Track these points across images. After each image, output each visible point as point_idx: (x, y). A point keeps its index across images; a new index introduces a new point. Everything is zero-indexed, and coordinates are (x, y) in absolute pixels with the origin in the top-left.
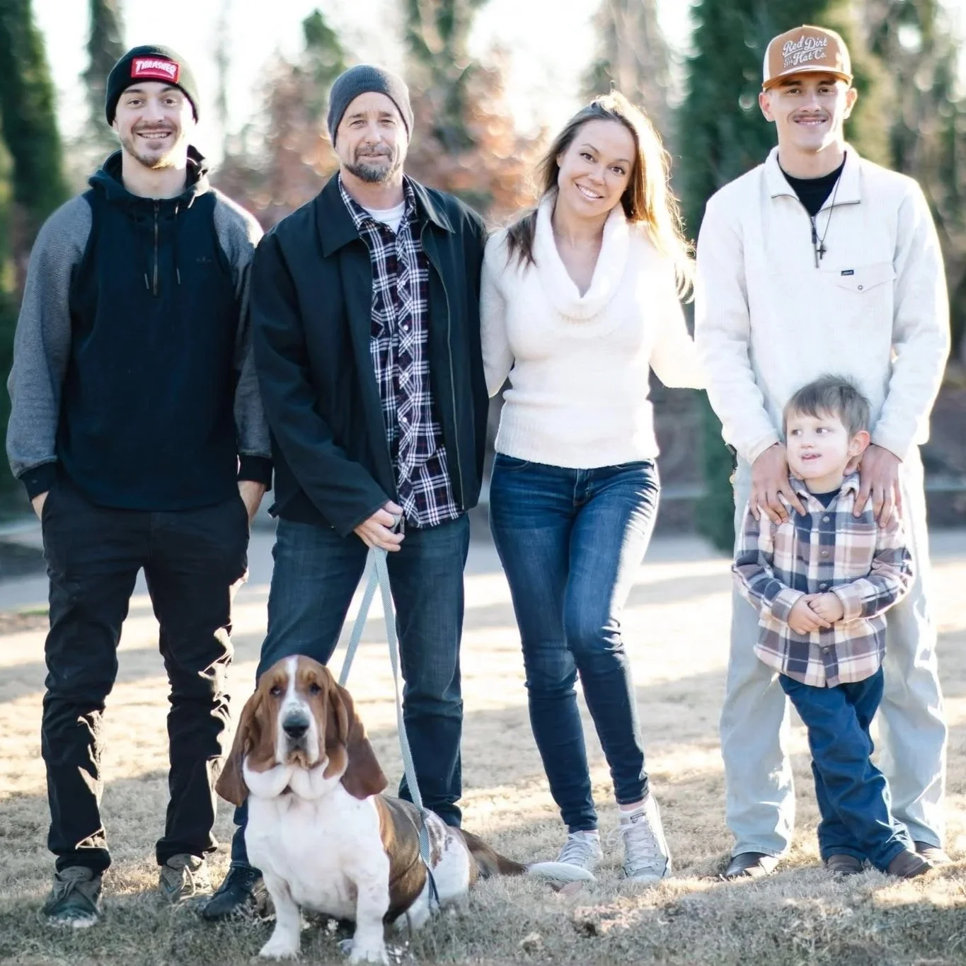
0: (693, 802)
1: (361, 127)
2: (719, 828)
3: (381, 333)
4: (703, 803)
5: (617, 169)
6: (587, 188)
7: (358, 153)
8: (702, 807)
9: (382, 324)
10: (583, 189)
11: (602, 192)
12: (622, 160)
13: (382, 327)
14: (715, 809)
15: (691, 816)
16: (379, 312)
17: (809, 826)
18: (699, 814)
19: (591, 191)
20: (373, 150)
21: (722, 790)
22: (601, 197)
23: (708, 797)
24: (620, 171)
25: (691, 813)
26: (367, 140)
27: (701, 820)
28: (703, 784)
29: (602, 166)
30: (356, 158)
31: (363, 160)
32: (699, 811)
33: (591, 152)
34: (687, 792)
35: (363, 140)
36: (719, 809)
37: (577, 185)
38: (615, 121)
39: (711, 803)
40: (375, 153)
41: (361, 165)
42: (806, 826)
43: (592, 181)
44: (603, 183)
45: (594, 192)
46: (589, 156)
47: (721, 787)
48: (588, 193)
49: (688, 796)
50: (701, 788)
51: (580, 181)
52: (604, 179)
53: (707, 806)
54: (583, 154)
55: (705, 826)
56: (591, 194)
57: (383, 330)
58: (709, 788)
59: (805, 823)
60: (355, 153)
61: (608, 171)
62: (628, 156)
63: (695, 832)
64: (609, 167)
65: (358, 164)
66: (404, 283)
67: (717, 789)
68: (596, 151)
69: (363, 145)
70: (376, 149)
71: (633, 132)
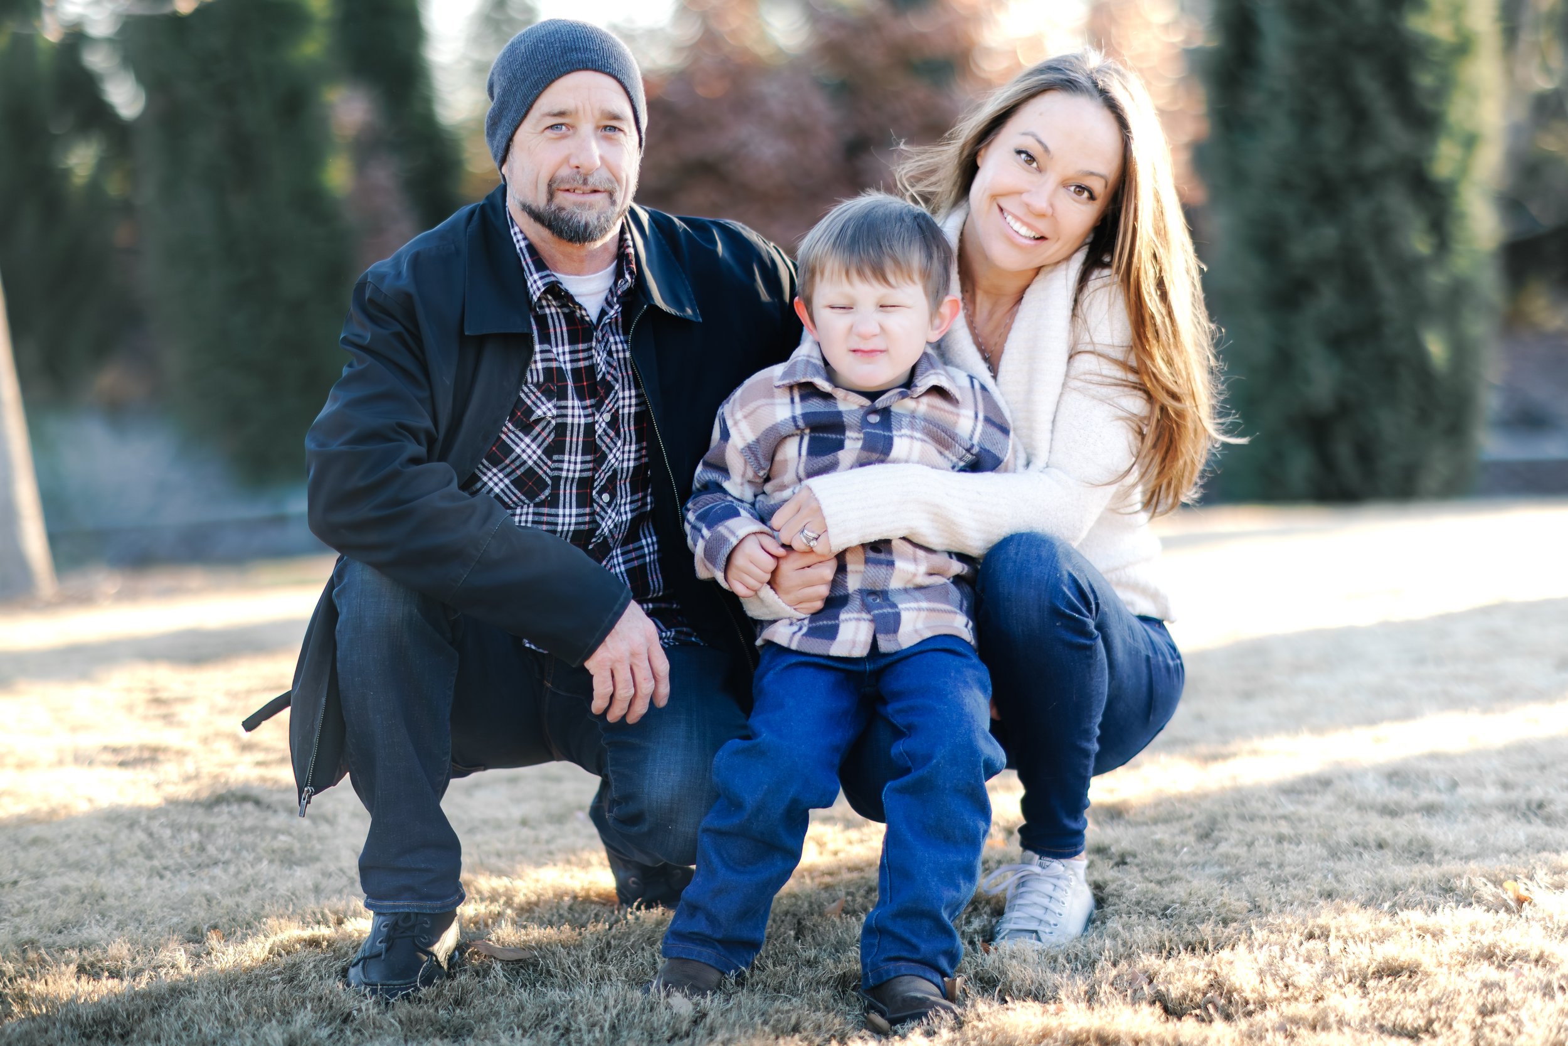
0: (1168, 857)
1: (564, 137)
2: (1211, 907)
3: (543, 497)
4: (1187, 859)
5: (1081, 189)
6: (1017, 218)
7: (554, 186)
8: (1185, 865)
9: (549, 482)
10: (1009, 218)
11: (1043, 227)
12: (1092, 174)
13: (546, 485)
14: (1208, 871)
15: (1159, 883)
16: (550, 458)
17: (1394, 906)
18: (1175, 879)
19: (1025, 224)
20: (585, 182)
21: (1224, 834)
22: (1042, 238)
23: (1199, 847)
24: (1086, 194)
25: (1160, 877)
26: (574, 162)
27: (1179, 891)
28: (1189, 823)
29: (1051, 180)
30: (551, 195)
31: (562, 199)
32: (1175, 872)
33: (1035, 149)
34: (1158, 837)
35: (567, 160)
36: (1215, 870)
37: (1001, 210)
38: (1091, 96)
39: (1200, 859)
40: (588, 188)
41: (561, 209)
42: (1386, 905)
43: (1027, 205)
44: (1050, 211)
45: (1028, 225)
46: (1031, 159)
47: (1220, 830)
48: (1017, 226)
49: (1159, 845)
50: (1184, 832)
51: (1005, 203)
52: (1052, 206)
53: (1194, 864)
54: (1019, 152)
55: (1183, 904)
56: (1024, 231)
57: (547, 492)
58: (1201, 831)
59: (1384, 901)
60: (549, 185)
61: (1062, 191)
62: (1106, 166)
63: (1164, 915)
64: (1065, 184)
65: (553, 208)
66: (607, 417)
67: (1216, 834)
68: (1046, 150)
69: (565, 172)
70: (591, 180)
71: (1122, 124)
